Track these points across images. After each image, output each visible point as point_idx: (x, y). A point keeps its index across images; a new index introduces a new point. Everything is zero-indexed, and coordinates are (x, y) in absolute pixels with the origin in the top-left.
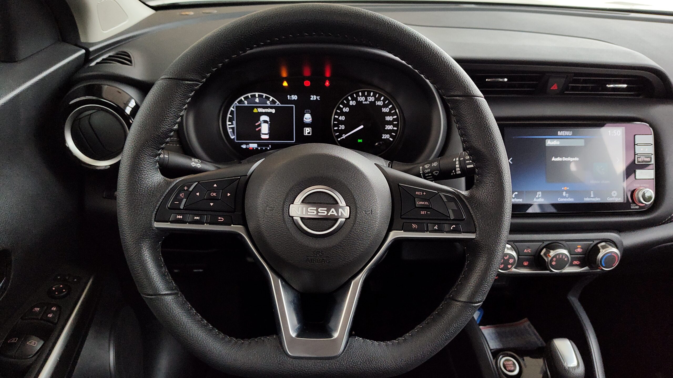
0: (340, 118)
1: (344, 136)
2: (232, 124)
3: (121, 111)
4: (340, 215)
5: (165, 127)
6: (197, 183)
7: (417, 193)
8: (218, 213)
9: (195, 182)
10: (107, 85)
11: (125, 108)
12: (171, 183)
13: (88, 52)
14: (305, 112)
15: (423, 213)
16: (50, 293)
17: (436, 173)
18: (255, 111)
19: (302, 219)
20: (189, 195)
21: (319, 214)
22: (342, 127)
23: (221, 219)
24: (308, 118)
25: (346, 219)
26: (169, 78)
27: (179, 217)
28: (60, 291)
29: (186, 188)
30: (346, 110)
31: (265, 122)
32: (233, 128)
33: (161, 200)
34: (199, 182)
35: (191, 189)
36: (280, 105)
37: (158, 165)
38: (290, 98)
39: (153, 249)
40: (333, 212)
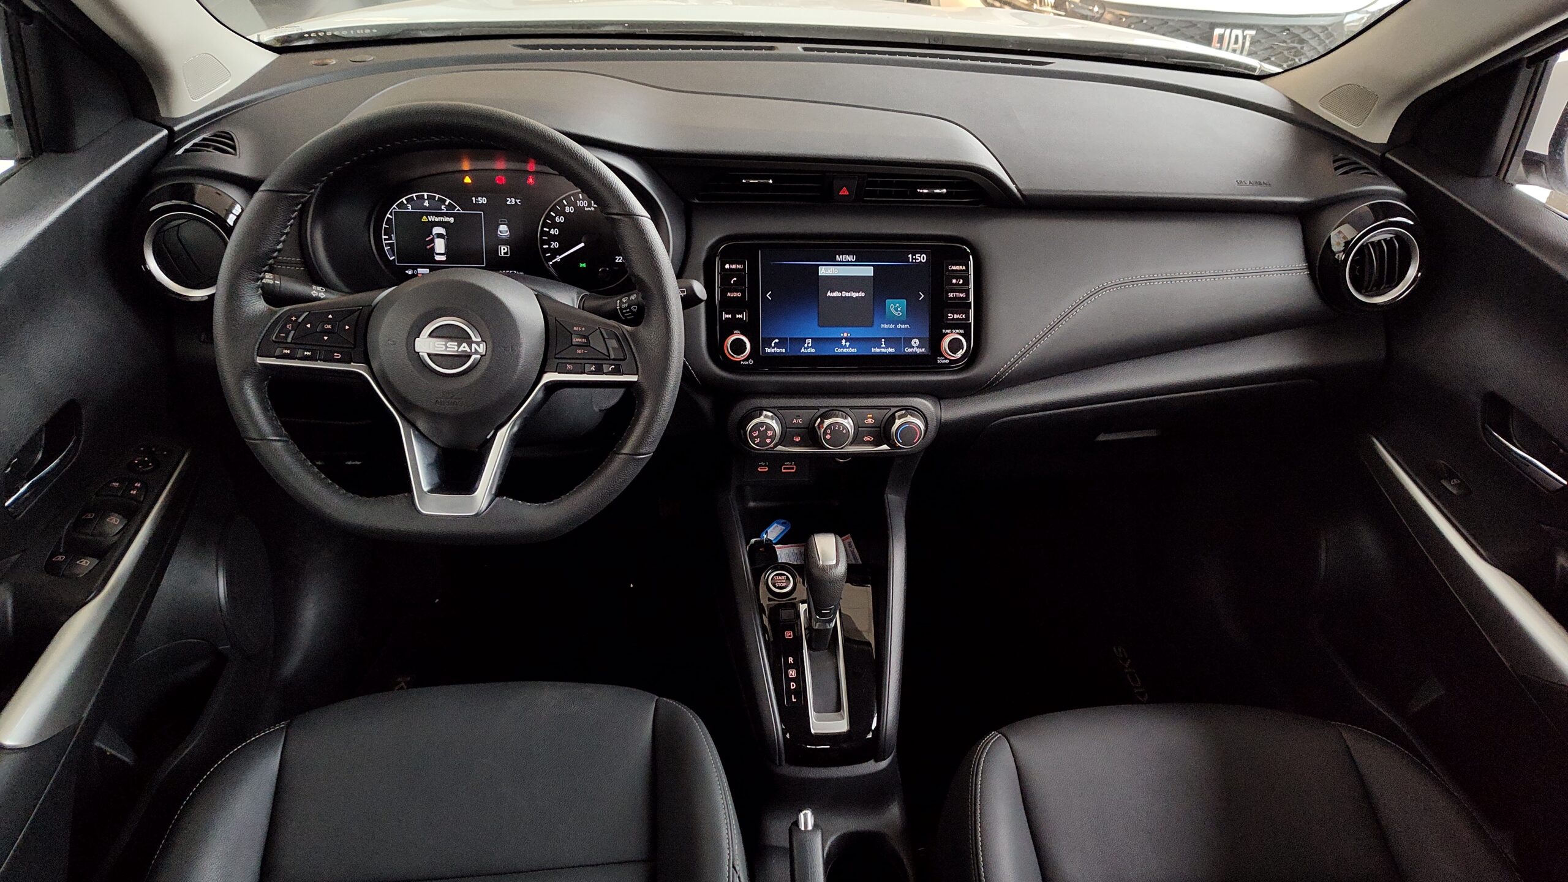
0: (552, 232)
1: (558, 258)
2: (390, 239)
3: (222, 222)
4: (473, 351)
5: (266, 247)
6: (308, 313)
7: (575, 328)
8: (334, 349)
9: (307, 312)
10: (201, 184)
11: (227, 216)
12: (276, 312)
13: (172, 133)
14: (500, 222)
15: (579, 351)
16: (131, 467)
17: (635, 308)
18: (424, 219)
19: (429, 355)
20: (297, 326)
21: (448, 349)
22: (555, 245)
23: (338, 356)
24: (503, 230)
25: (482, 356)
26: (268, 190)
27: (286, 351)
28: (145, 464)
29: (294, 319)
30: (560, 219)
31: (440, 236)
32: (391, 245)
33: (264, 332)
34: (310, 312)
35: (300, 320)
36: (462, 212)
37: (260, 291)
38: (476, 201)
39: (258, 389)
40: (464, 347)
